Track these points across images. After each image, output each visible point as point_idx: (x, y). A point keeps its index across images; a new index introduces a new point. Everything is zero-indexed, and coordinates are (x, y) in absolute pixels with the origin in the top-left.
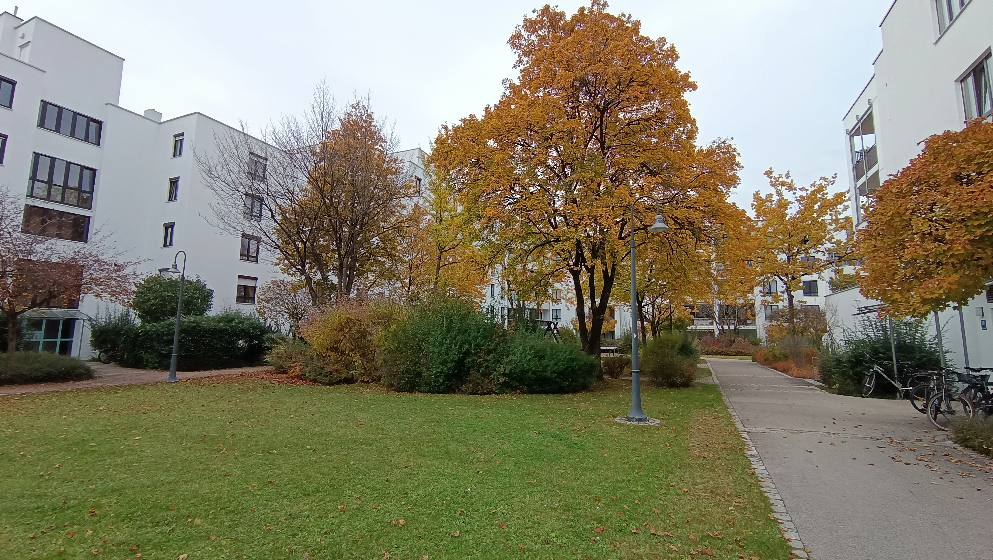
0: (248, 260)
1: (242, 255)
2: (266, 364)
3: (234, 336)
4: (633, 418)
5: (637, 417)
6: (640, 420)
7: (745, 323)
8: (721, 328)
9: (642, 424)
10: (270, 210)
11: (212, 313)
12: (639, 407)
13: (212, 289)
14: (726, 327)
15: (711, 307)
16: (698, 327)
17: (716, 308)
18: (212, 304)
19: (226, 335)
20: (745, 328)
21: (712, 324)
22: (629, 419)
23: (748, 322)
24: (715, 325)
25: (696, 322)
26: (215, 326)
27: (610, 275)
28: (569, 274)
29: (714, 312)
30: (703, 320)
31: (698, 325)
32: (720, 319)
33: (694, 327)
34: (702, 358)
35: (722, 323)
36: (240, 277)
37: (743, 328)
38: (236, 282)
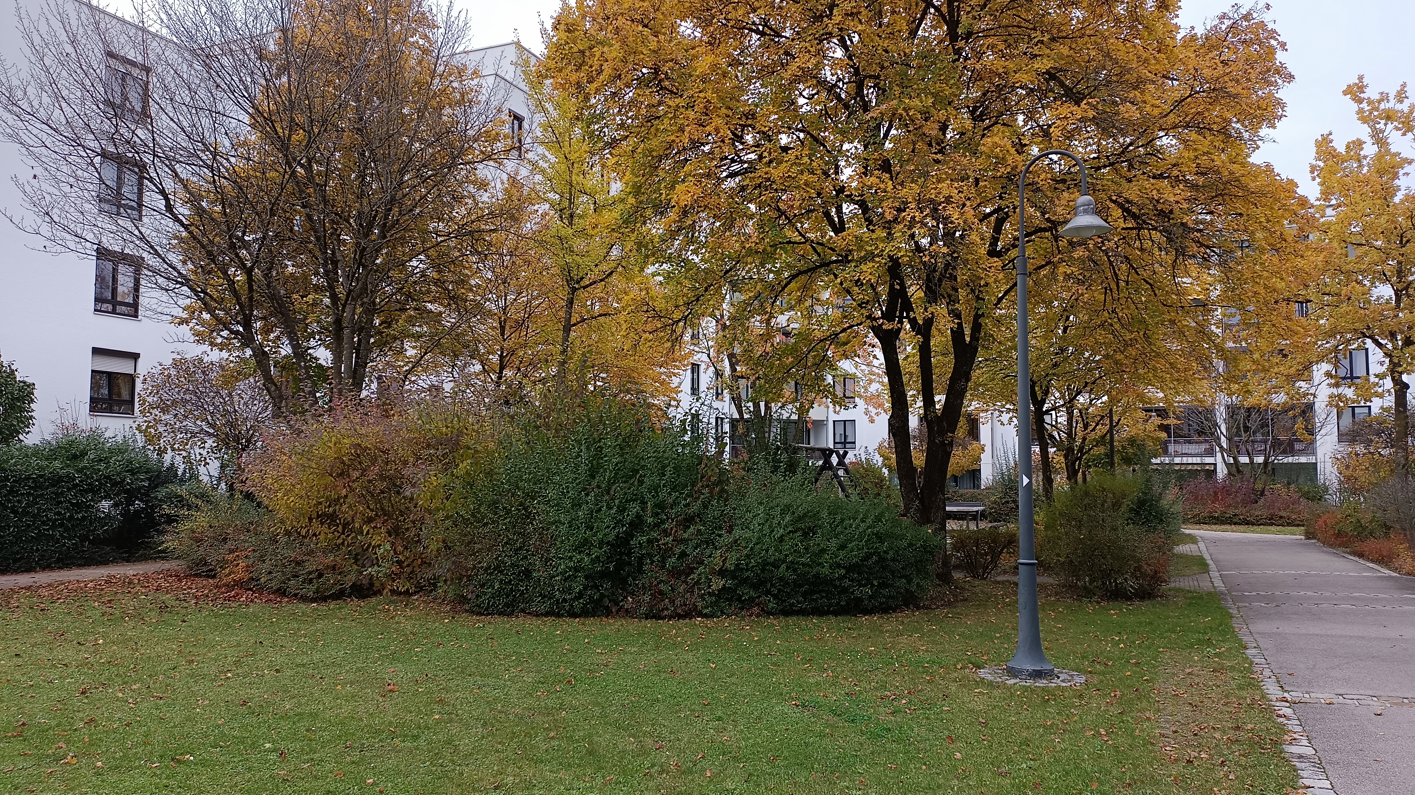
0: (114, 312)
1: (97, 300)
2: (163, 555)
3: (86, 491)
4: (1021, 671)
5: (1031, 668)
6: (1038, 674)
7: (1289, 449)
8: (1232, 461)
9: (1042, 683)
10: (163, 192)
11: (32, 438)
12: (1035, 645)
13: (29, 380)
14: (1244, 460)
15: (1210, 412)
16: (1177, 460)
17: (1221, 415)
18: (31, 417)
19: (69, 490)
20: (1290, 460)
21: (1211, 453)
22: (1012, 672)
23: (1297, 446)
24: (1219, 455)
25: (1171, 448)
26: (41, 468)
27: (968, 339)
28: (872, 338)
29: (1216, 425)
30: (1190, 442)
31: (1177, 454)
32: (1229, 439)
33: (1167, 460)
34: (1187, 531)
35: (1234, 449)
36: (97, 352)
37: (1286, 461)
38: (87, 364)
